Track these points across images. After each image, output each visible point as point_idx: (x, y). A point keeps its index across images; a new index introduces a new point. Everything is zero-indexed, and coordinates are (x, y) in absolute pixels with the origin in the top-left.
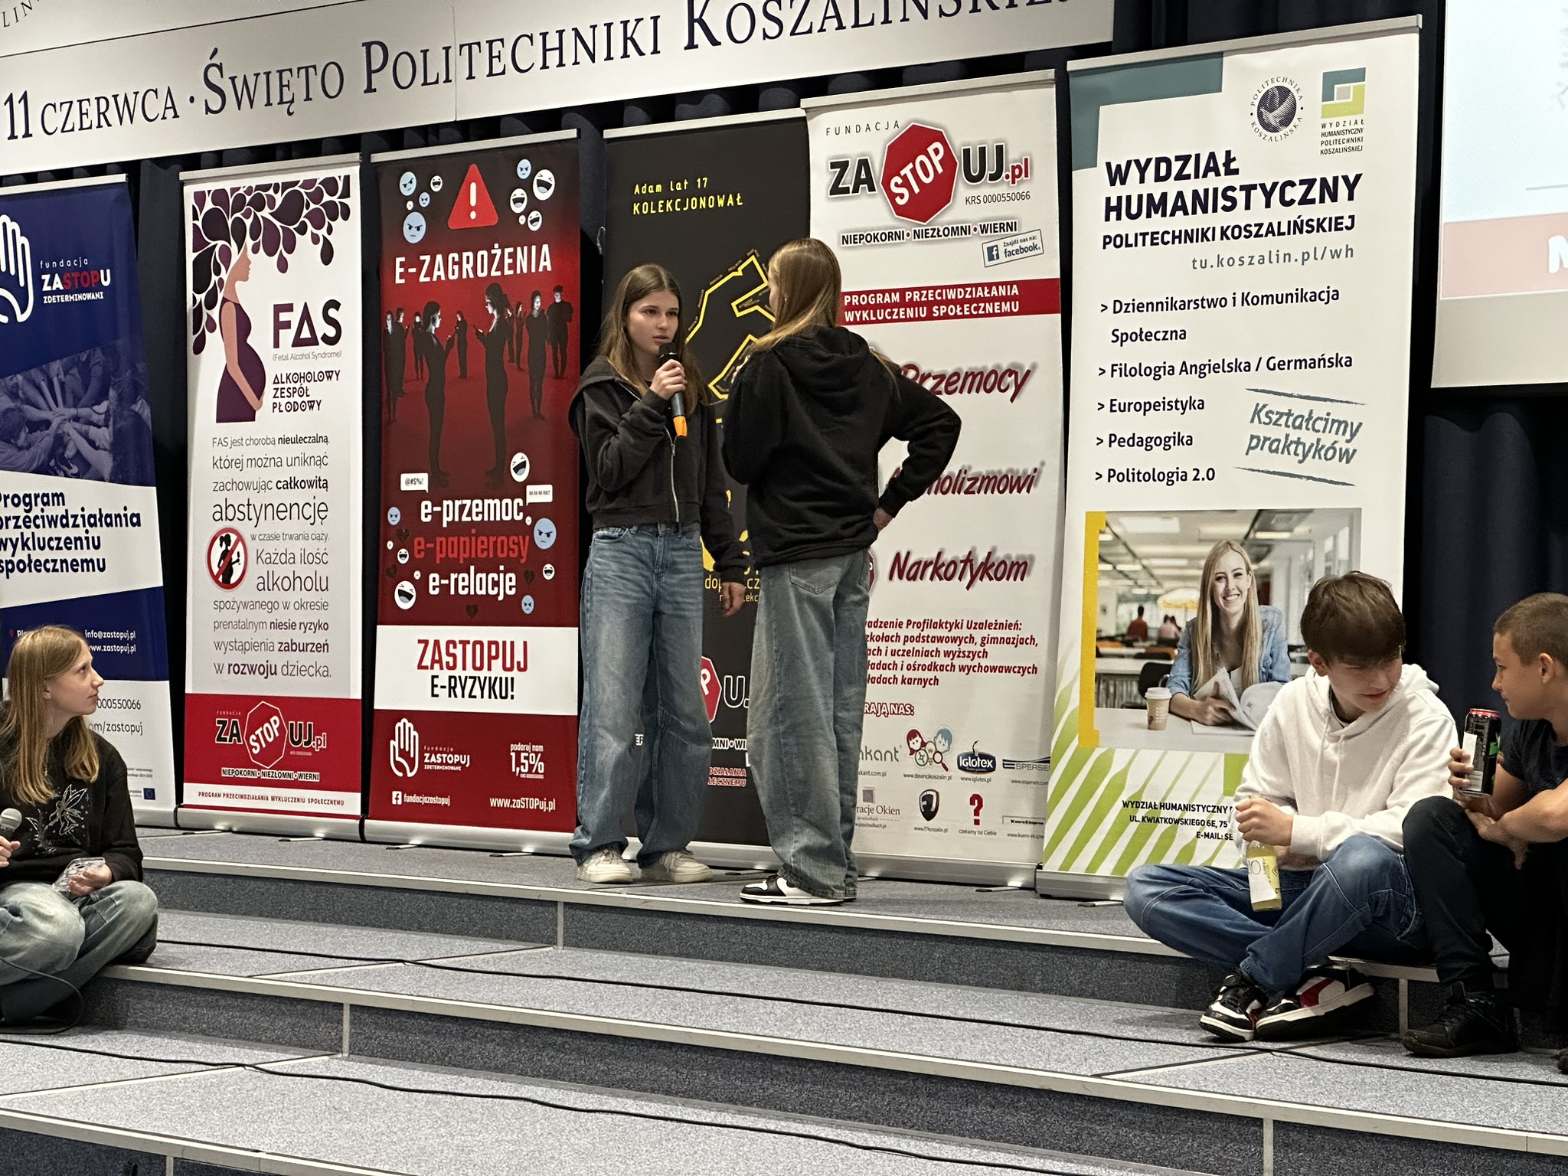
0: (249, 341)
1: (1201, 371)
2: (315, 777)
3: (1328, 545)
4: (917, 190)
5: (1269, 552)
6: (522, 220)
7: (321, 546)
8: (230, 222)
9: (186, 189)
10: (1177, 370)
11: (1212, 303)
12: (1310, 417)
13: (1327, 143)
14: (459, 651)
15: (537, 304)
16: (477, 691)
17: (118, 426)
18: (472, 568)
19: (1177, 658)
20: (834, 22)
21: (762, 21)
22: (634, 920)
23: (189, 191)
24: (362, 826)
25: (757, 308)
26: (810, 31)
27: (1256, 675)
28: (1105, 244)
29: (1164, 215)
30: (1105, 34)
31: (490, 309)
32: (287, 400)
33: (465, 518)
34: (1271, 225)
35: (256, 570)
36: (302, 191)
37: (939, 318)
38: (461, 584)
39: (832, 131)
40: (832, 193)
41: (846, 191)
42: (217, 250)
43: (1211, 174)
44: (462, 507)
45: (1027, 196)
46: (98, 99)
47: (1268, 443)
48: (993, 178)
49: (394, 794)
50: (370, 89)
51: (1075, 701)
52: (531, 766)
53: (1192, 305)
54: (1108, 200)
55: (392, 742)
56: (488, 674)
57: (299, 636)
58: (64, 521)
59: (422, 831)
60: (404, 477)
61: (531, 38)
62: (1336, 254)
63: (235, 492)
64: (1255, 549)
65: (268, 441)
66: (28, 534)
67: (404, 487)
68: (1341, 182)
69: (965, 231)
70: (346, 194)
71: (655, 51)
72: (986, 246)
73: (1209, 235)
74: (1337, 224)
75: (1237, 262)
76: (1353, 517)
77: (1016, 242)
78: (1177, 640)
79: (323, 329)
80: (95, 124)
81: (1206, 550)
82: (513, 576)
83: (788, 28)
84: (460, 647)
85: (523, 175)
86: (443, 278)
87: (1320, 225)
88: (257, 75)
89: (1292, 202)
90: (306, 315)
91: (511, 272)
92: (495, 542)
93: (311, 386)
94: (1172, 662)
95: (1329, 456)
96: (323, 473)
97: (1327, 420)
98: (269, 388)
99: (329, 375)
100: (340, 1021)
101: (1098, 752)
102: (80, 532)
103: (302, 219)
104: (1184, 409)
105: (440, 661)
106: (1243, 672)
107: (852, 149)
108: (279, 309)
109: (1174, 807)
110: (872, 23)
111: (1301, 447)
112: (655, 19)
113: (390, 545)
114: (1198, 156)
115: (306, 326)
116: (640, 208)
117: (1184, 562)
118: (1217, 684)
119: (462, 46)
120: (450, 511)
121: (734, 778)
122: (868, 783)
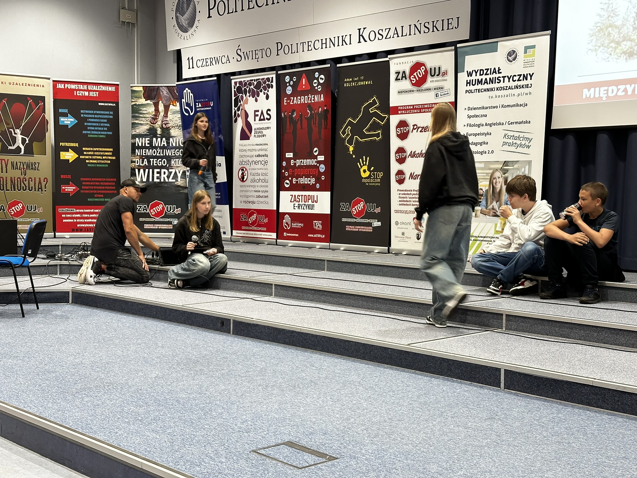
0: (248, 120)
1: (490, 125)
2: (265, 229)
3: (523, 170)
4: (418, 79)
5: (507, 172)
6: (316, 88)
7: (266, 171)
8: (243, 89)
10: (484, 125)
11: (494, 107)
12: (519, 137)
13: (525, 65)
14: (300, 198)
15: (320, 110)
16: (305, 208)
18: (304, 177)
19: (483, 199)
20: (396, 35)
21: (378, 35)
22: (344, 264)
23: (233, 81)
24: (276, 241)
25: (376, 110)
26: (390, 38)
27: (503, 203)
28: (466, 92)
29: (482, 84)
30: (467, 38)
31: (308, 111)
32: (257, 134)
33: (302, 164)
34: (510, 86)
35: (250, 177)
36: (261, 81)
37: (423, 112)
38: (301, 181)
39: (396, 64)
40: (396, 80)
41: (399, 79)
42: (240, 96)
43: (494, 73)
44: (301, 161)
45: (446, 80)
46: (210, 58)
47: (508, 144)
48: (437, 75)
49: (284, 233)
50: (278, 55)
52: (318, 226)
53: (489, 108)
54: (467, 81)
55: (284, 221)
56: (308, 203)
57: (261, 194)
59: (291, 243)
60: (287, 154)
61: (318, 41)
62: (527, 94)
63: (245, 158)
64: (504, 171)
65: (253, 145)
67: (287, 156)
68: (528, 75)
69: (430, 89)
70: (272, 82)
71: (350, 44)
72: (435, 93)
73: (493, 89)
74: (527, 86)
75: (501, 96)
76: (530, 163)
77: (443, 92)
78: (483, 194)
79: (266, 116)
80: (210, 65)
81: (491, 171)
82: (314, 179)
83: (384, 37)
84: (301, 197)
85: (317, 76)
86: (296, 103)
87: (523, 86)
88: (250, 51)
89: (516, 80)
90: (262, 113)
91: (313, 102)
92: (310, 170)
93: (264, 131)
94: (481, 200)
95: (524, 147)
96: (267, 153)
97: (523, 138)
98: (253, 131)
99: (268, 128)
100: (272, 288)
103: (261, 88)
104: (486, 135)
105: (296, 200)
106: (500, 203)
107: (401, 69)
108: (255, 111)
109: (481, 237)
110: (406, 35)
111: (516, 145)
112: (350, 35)
113: (283, 171)
114: (491, 69)
115: (262, 116)
116: (346, 85)
117: (485, 175)
118: (493, 206)
119: (301, 43)
120: (298, 163)
121: (369, 229)
122: (403, 230)
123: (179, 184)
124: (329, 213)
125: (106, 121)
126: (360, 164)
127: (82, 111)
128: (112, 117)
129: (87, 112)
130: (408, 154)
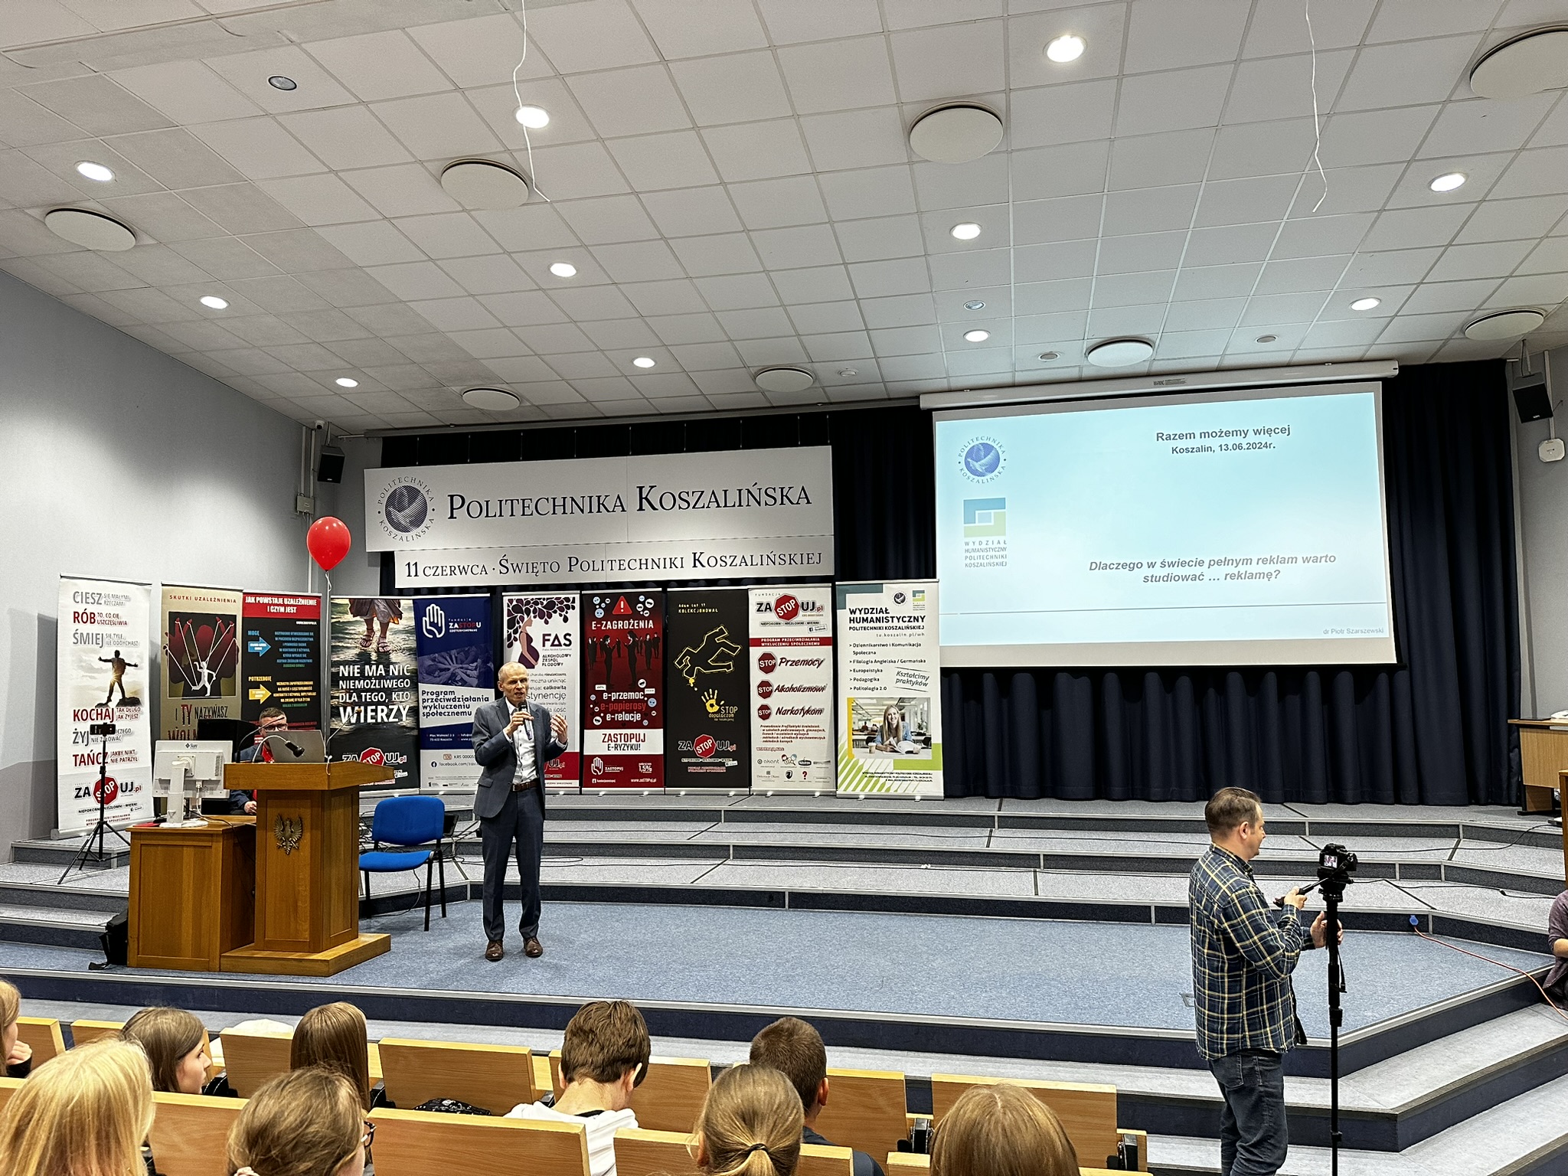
0: (532, 644)
1: (881, 663)
2: (560, 776)
3: (921, 706)
4: (786, 612)
6: (641, 613)
7: (563, 706)
8: (524, 609)
9: (504, 598)
10: (874, 662)
11: (883, 645)
12: (914, 675)
13: (915, 608)
14: (619, 737)
15: (648, 637)
16: (626, 748)
17: (481, 670)
18: (623, 712)
20: (745, 563)
21: (719, 562)
23: (506, 600)
24: (581, 791)
25: (724, 640)
26: (737, 565)
28: (847, 629)
29: (867, 623)
30: (832, 573)
31: (630, 638)
33: (620, 698)
34: (899, 627)
36: (555, 601)
37: (793, 646)
38: (619, 717)
39: (757, 594)
40: (756, 611)
41: (761, 611)
43: (881, 613)
44: (619, 695)
45: (822, 615)
46: (450, 566)
47: (902, 681)
48: (811, 610)
49: (593, 780)
50: (570, 570)
51: (846, 747)
52: (646, 769)
53: (877, 646)
54: (849, 618)
55: (592, 765)
56: (631, 743)
58: (454, 700)
59: (603, 791)
60: (597, 686)
61: (636, 560)
62: (920, 635)
66: (436, 704)
67: (596, 689)
68: (920, 618)
69: (803, 623)
70: (574, 602)
71: (682, 567)
72: (809, 628)
73: (881, 628)
74: (919, 628)
75: (890, 635)
76: (928, 700)
77: (818, 627)
78: (877, 731)
79: (564, 642)
80: (449, 574)
81: (885, 707)
82: (640, 715)
83: (729, 564)
84: (619, 736)
85: (641, 600)
86: (611, 628)
87: (915, 628)
88: (523, 564)
89: (906, 621)
90: (556, 637)
91: (637, 628)
92: (633, 705)
93: (558, 659)
94: (876, 736)
95: (919, 684)
96: (564, 685)
97: (918, 676)
98: (541, 659)
99: (567, 655)
101: (854, 760)
102: (462, 703)
103: (555, 609)
104: (876, 672)
105: (611, 740)
106: (898, 739)
107: (765, 600)
108: (544, 635)
109: (879, 773)
110: (758, 564)
111: (912, 682)
112: (682, 558)
114: (877, 608)
115: (556, 641)
116: (682, 611)
118: (890, 742)
119: (608, 561)
120: (614, 696)
121: (722, 770)
122: (768, 769)
123: (405, 724)
124: (662, 753)
125: (305, 645)
126: (705, 698)
127: (276, 633)
128: (312, 639)
129: (283, 633)
130: (775, 688)
